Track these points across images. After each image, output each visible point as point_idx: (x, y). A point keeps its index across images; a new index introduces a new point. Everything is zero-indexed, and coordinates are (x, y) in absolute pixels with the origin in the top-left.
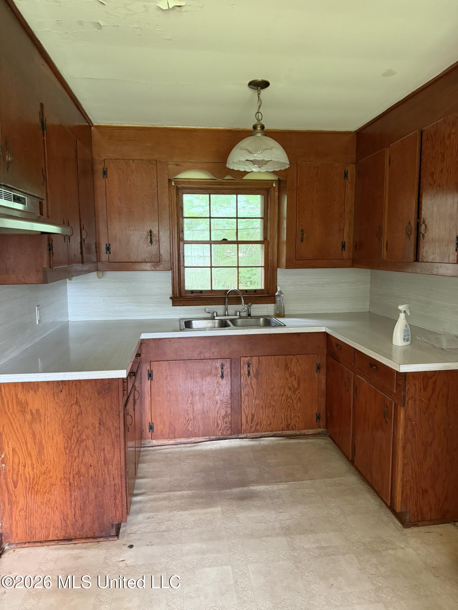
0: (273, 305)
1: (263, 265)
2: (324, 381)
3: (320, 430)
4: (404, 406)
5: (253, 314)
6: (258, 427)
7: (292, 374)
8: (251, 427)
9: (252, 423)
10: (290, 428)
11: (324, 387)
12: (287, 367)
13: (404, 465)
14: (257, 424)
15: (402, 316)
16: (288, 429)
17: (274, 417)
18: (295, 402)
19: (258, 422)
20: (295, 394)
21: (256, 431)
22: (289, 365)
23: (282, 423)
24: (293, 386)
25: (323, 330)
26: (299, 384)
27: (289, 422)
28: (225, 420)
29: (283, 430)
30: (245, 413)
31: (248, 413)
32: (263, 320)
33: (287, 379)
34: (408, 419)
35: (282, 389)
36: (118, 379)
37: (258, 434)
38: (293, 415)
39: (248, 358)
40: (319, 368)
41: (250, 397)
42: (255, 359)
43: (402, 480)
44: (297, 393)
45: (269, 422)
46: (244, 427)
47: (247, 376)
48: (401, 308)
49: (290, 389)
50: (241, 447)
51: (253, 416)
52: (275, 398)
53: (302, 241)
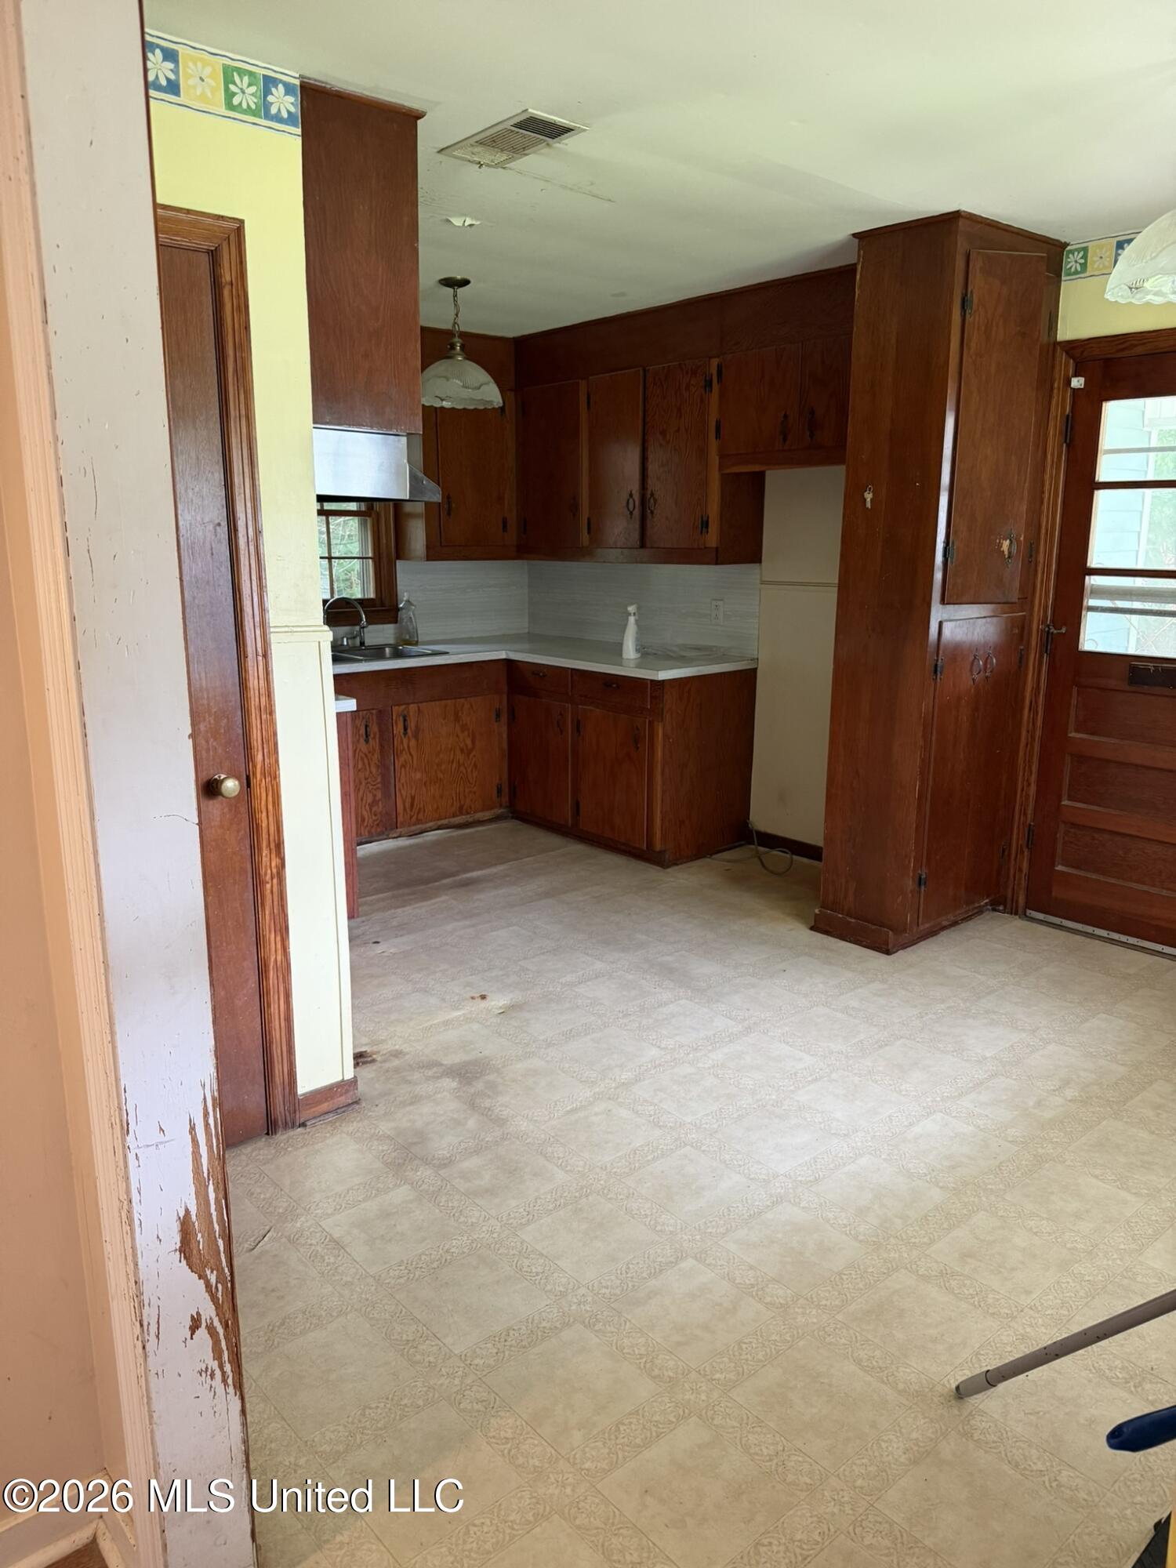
0: (391, 626)
1: (370, 555)
2: (505, 736)
3: (499, 811)
5: (368, 642)
6: (421, 816)
7: (464, 728)
8: (411, 818)
9: (411, 810)
10: (464, 811)
11: (505, 745)
12: (457, 718)
14: (418, 813)
15: (632, 619)
16: (461, 814)
17: (441, 797)
18: (469, 770)
19: (420, 809)
20: (468, 758)
21: (419, 822)
22: (460, 714)
23: (453, 804)
24: (466, 746)
25: (503, 655)
26: (473, 742)
27: (462, 803)
28: (374, 809)
29: (454, 816)
30: (402, 795)
31: (406, 796)
32: (390, 651)
33: (457, 736)
35: (452, 752)
36: (346, 712)
37: (423, 827)
38: (467, 790)
39: (404, 707)
40: (498, 715)
41: (407, 769)
42: (413, 708)
44: (471, 756)
45: (435, 806)
46: (400, 819)
47: (403, 736)
48: (631, 609)
49: (462, 750)
50: (410, 846)
51: (413, 798)
52: (443, 767)
53: (449, 514)
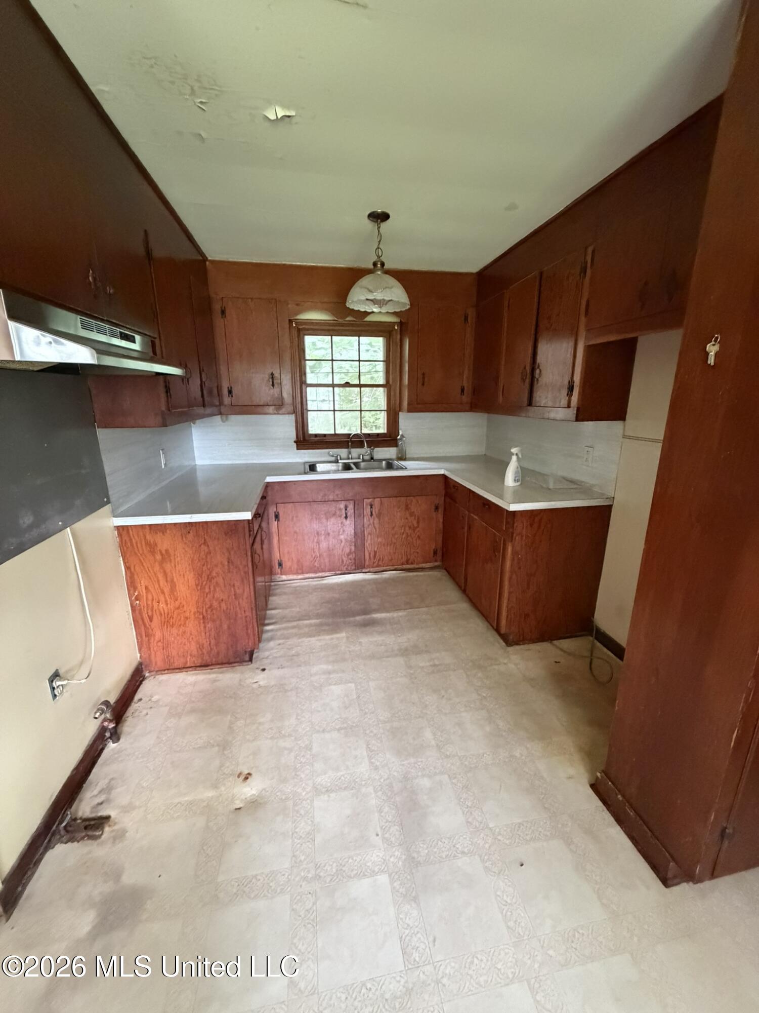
0: (395, 449)
1: (386, 409)
2: (441, 520)
3: (436, 564)
4: (512, 541)
5: (375, 457)
6: (380, 563)
7: (412, 514)
8: (374, 563)
9: (374, 559)
10: (410, 562)
11: (441, 526)
12: (407, 508)
13: (510, 593)
14: (379, 561)
15: (514, 458)
16: (407, 563)
17: (395, 553)
18: (414, 539)
19: (380, 558)
20: (414, 532)
21: (378, 566)
22: (409, 506)
23: (402, 558)
24: (413, 525)
25: (442, 472)
26: (418, 522)
27: (409, 557)
28: (350, 557)
29: (403, 564)
30: (368, 551)
31: (371, 551)
32: (385, 463)
33: (407, 518)
34: (515, 553)
35: (403, 528)
36: (244, 520)
37: (382, 569)
38: (412, 550)
39: (370, 500)
40: (437, 508)
41: (372, 536)
42: (377, 501)
43: (507, 607)
44: (416, 531)
45: (390, 558)
46: (367, 563)
47: (370, 517)
48: (514, 450)
49: (410, 528)
50: (365, 580)
51: (375, 553)
52: (396, 536)
53: (423, 384)
